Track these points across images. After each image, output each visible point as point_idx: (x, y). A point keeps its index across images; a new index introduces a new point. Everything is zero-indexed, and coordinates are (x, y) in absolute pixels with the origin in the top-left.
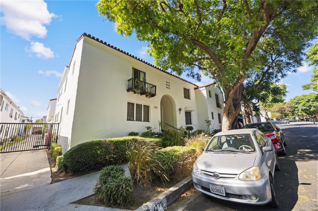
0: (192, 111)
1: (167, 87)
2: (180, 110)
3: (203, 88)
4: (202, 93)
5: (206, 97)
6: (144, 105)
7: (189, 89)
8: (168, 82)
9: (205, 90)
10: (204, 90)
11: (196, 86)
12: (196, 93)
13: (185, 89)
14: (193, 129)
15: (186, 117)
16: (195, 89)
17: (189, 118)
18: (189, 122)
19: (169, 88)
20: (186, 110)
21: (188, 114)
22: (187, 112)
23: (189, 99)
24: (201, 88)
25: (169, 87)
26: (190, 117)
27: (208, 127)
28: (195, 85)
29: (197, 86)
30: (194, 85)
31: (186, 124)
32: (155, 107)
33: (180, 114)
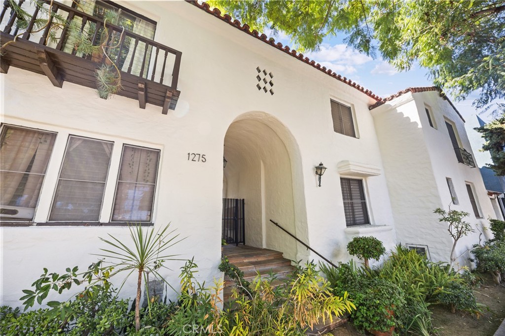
0: (366, 176)
1: (260, 88)
2: (319, 170)
3: (403, 95)
4: (401, 114)
5: (420, 126)
6: (126, 147)
7: (349, 105)
8: (268, 72)
9: (414, 101)
10: (409, 101)
11: (373, 97)
12: (374, 118)
13: (338, 104)
14: (381, 251)
15: (344, 199)
16: (371, 107)
17: (357, 201)
18: (359, 216)
19: (272, 93)
20: (344, 170)
21: (355, 188)
22: (349, 180)
23: (355, 137)
24: (395, 99)
25: (268, 87)
26: (363, 197)
27: (454, 241)
28: (368, 93)
29: (377, 99)
30: (366, 92)
31: (348, 225)
32: (192, 157)
33: (320, 186)
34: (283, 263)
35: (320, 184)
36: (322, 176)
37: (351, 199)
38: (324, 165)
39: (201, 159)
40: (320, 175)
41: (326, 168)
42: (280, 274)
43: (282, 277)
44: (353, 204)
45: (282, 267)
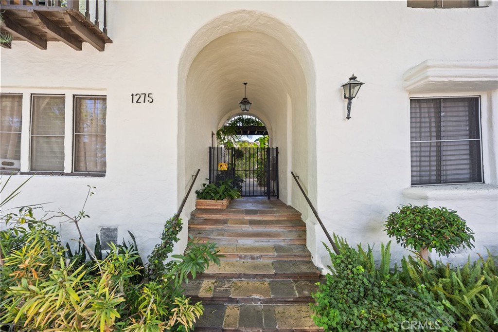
0: (488, 86)
2: (347, 88)
20: (415, 81)
21: (455, 115)
22: (439, 101)
31: (415, 184)
32: (136, 98)
33: (348, 118)
34: (293, 226)
35: (349, 115)
36: (352, 101)
37: (439, 137)
38: (359, 80)
39: (147, 98)
40: (350, 99)
41: (361, 84)
42: (279, 241)
43: (282, 244)
44: (440, 146)
45: (290, 231)
